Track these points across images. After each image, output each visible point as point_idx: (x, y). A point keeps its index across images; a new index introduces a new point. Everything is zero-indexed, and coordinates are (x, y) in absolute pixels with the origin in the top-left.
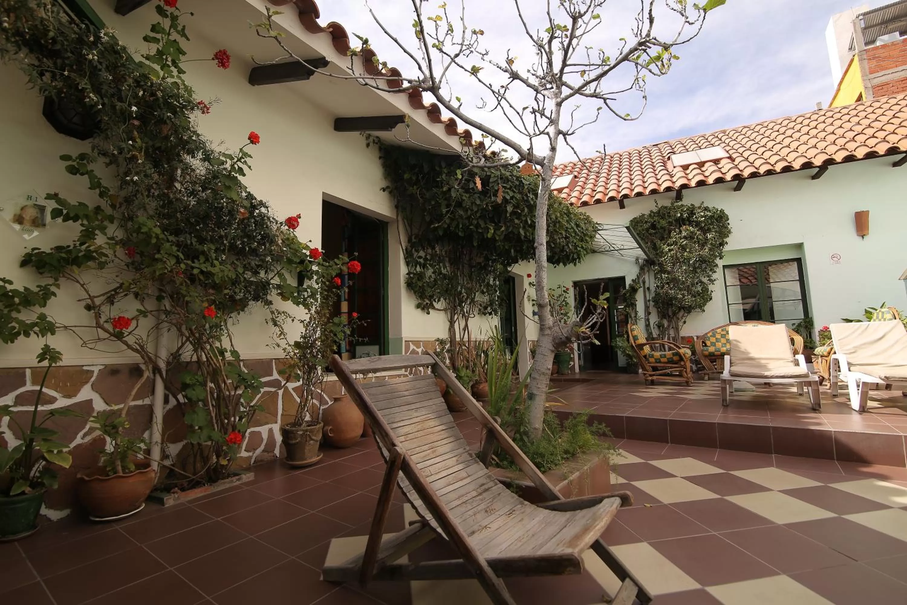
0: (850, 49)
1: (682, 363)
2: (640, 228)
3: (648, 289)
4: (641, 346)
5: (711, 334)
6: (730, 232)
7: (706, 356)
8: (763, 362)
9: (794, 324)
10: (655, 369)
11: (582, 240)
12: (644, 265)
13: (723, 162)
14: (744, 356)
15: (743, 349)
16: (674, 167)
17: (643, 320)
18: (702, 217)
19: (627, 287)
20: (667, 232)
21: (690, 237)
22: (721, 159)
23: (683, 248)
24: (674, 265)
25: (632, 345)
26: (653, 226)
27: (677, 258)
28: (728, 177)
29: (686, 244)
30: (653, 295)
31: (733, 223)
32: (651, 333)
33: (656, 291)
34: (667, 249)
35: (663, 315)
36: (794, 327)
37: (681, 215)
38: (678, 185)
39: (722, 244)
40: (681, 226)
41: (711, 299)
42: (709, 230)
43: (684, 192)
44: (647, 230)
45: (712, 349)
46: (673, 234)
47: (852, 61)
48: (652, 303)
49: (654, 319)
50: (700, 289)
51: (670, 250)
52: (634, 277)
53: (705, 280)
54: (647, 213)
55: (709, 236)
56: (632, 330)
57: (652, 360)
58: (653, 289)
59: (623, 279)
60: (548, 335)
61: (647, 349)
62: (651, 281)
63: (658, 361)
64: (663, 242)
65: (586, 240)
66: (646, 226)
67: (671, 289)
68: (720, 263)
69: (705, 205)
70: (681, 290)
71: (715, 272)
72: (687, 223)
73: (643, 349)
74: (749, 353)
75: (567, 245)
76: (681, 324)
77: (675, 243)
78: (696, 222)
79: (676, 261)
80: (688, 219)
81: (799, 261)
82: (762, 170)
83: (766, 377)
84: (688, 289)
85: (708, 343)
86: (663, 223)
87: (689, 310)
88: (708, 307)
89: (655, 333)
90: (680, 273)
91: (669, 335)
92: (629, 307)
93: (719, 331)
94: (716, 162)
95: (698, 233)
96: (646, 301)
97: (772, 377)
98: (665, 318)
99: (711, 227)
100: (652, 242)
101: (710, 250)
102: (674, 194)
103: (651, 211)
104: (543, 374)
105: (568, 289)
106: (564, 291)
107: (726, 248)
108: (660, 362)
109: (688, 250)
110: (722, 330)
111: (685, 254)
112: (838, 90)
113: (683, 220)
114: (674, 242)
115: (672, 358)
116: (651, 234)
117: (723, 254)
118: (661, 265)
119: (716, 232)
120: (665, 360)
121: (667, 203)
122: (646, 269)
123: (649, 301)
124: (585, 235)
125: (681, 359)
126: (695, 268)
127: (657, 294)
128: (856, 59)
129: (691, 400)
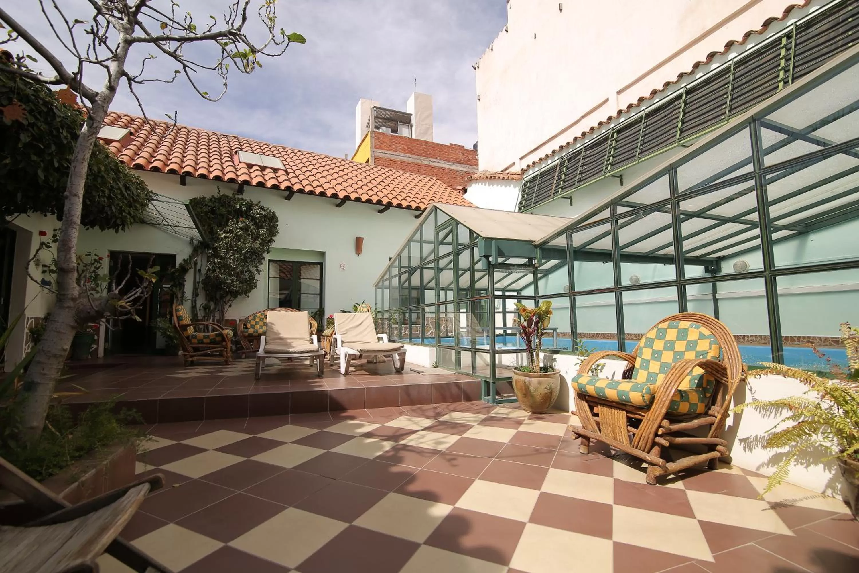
0: (367, 126)
1: (224, 343)
2: (199, 210)
3: (200, 271)
4: (185, 327)
5: (252, 317)
6: (277, 232)
7: (245, 337)
8: (289, 341)
9: (312, 313)
10: (196, 350)
11: (130, 206)
12: (198, 247)
13: (280, 173)
14: (276, 336)
15: (275, 331)
16: (240, 162)
17: (190, 301)
18: (258, 214)
19: (177, 265)
20: (225, 219)
21: (245, 229)
22: (279, 169)
23: (238, 238)
24: (227, 252)
25: (175, 326)
26: (213, 211)
27: (231, 246)
28: (283, 187)
29: (241, 235)
30: (203, 277)
31: (281, 225)
32: (197, 315)
33: (206, 274)
34: (223, 236)
35: (210, 297)
36: (313, 314)
37: (241, 207)
38: (241, 179)
39: (271, 241)
40: (239, 218)
41: (255, 287)
42: (262, 227)
43: (246, 187)
44: (206, 213)
45: (251, 331)
46: (231, 223)
47: (367, 135)
48: (201, 285)
49: (201, 301)
50: (247, 277)
51: (226, 237)
52: (186, 257)
53: (253, 269)
54: (208, 196)
55: (261, 232)
56: (177, 310)
57: (194, 341)
58: (204, 272)
59: (173, 257)
60: (69, 307)
61: (190, 330)
62: (203, 264)
63: (201, 342)
64: (220, 228)
65: (136, 207)
66: (205, 209)
67: (222, 274)
68: (267, 257)
69: (262, 204)
70: (230, 275)
71: (262, 264)
72: (245, 216)
73: (187, 330)
74: (279, 334)
76: (226, 307)
77: (231, 232)
78: (252, 217)
79: (230, 247)
80: (246, 212)
81: (321, 265)
82: (307, 189)
83: (291, 353)
84: (237, 275)
85: (249, 325)
86: (223, 210)
87: (235, 295)
88: (253, 293)
89: (200, 315)
90: (232, 260)
91: (214, 317)
92: (176, 287)
93: (258, 315)
94: (275, 170)
95: (253, 227)
96: (195, 283)
97: (295, 353)
98: (213, 301)
99: (264, 224)
100: (209, 225)
101: (261, 244)
102: (236, 187)
103: (213, 196)
104: (55, 356)
105: (101, 259)
106: (95, 261)
107: (273, 245)
108: (203, 343)
109: (242, 240)
110: (261, 315)
111: (239, 243)
112: (358, 151)
113: (242, 212)
114: (230, 230)
115: (214, 339)
116: (209, 218)
117: (270, 250)
118: (215, 249)
119: (267, 229)
120: (208, 341)
121: (229, 193)
122: (200, 251)
123: (199, 282)
124: (135, 201)
125: (224, 340)
126: (246, 258)
127: (208, 277)
128: (369, 133)
129: (228, 377)
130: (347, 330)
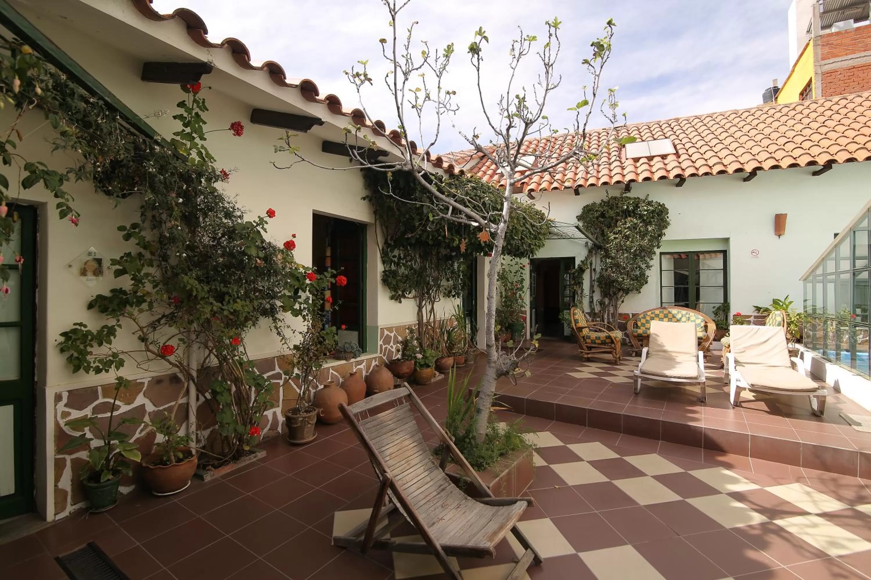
0: (808, 32)
1: (613, 346)
2: (591, 216)
3: (594, 270)
4: (580, 329)
5: (642, 316)
6: (668, 224)
7: (635, 336)
10: (590, 348)
11: (536, 238)
12: (592, 248)
13: (670, 158)
15: (659, 343)
16: (627, 159)
17: (588, 297)
18: (645, 211)
19: (576, 266)
20: (614, 221)
21: (634, 227)
22: (669, 155)
23: (627, 237)
24: (617, 251)
25: (573, 328)
26: (603, 215)
27: (621, 246)
28: (671, 176)
29: (629, 234)
30: (598, 276)
31: (672, 217)
32: (594, 309)
33: (600, 273)
34: (612, 238)
35: (605, 294)
36: (715, 309)
37: (628, 207)
38: (628, 178)
39: (660, 235)
40: (626, 217)
41: (646, 283)
42: (650, 223)
43: (632, 184)
44: (597, 218)
45: (640, 331)
46: (619, 223)
47: (808, 45)
48: (596, 284)
49: (597, 297)
50: (638, 273)
51: (615, 238)
52: (583, 259)
53: (643, 266)
54: (598, 202)
55: (650, 229)
56: (574, 314)
57: (588, 341)
58: (598, 269)
59: (573, 259)
60: (493, 367)
61: (585, 332)
62: (597, 263)
63: (593, 342)
64: (610, 229)
65: (539, 238)
66: (596, 214)
67: (613, 272)
68: (658, 251)
69: (650, 199)
70: (621, 274)
71: (652, 259)
72: (632, 214)
73: (582, 331)
74: (664, 346)
75: (522, 246)
76: (619, 302)
77: (620, 232)
78: (640, 214)
79: (620, 248)
80: (633, 211)
81: (725, 253)
82: (701, 171)
84: (628, 274)
85: (639, 324)
86: (611, 213)
87: (627, 292)
88: (645, 289)
89: (597, 309)
90: (622, 259)
91: (609, 311)
92: (576, 285)
93: (650, 313)
94: (664, 157)
95: (641, 224)
96: (592, 281)
98: (607, 297)
99: (652, 220)
100: (601, 228)
101: (649, 240)
102: (624, 186)
103: (602, 201)
104: (488, 395)
105: (524, 266)
106: (521, 268)
107: (664, 238)
108: (595, 343)
109: (630, 240)
110: (652, 314)
111: (628, 243)
112: (793, 71)
113: (629, 211)
114: (619, 231)
115: (605, 341)
116: (600, 222)
117: (660, 244)
118: (606, 250)
119: (656, 225)
120: (599, 342)
121: (616, 193)
122: (594, 252)
123: (594, 280)
124: (539, 233)
125: (612, 342)
126: (635, 255)
127: (602, 276)
128: (811, 43)
129: (613, 384)
130: (745, 348)
